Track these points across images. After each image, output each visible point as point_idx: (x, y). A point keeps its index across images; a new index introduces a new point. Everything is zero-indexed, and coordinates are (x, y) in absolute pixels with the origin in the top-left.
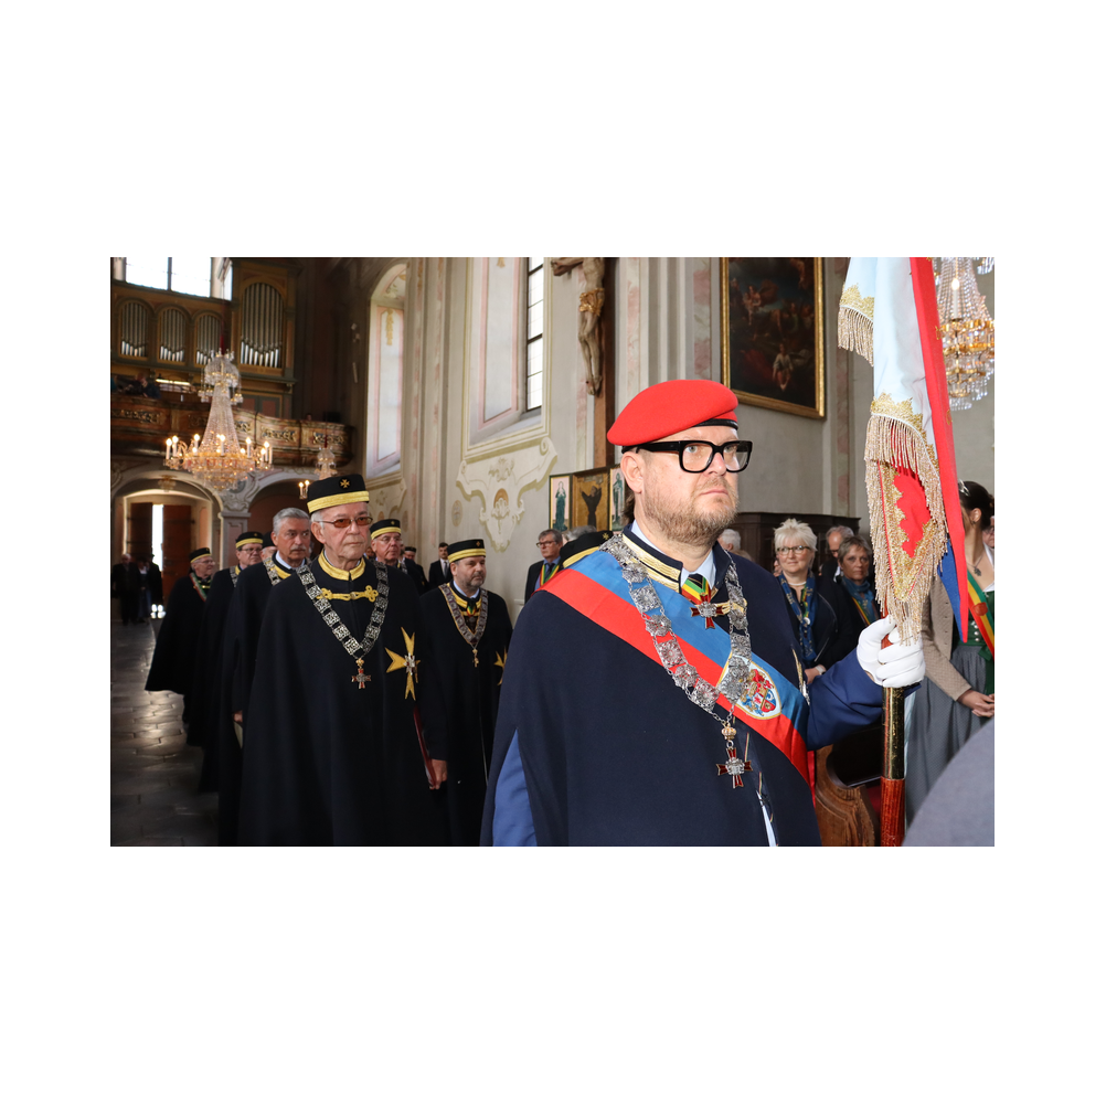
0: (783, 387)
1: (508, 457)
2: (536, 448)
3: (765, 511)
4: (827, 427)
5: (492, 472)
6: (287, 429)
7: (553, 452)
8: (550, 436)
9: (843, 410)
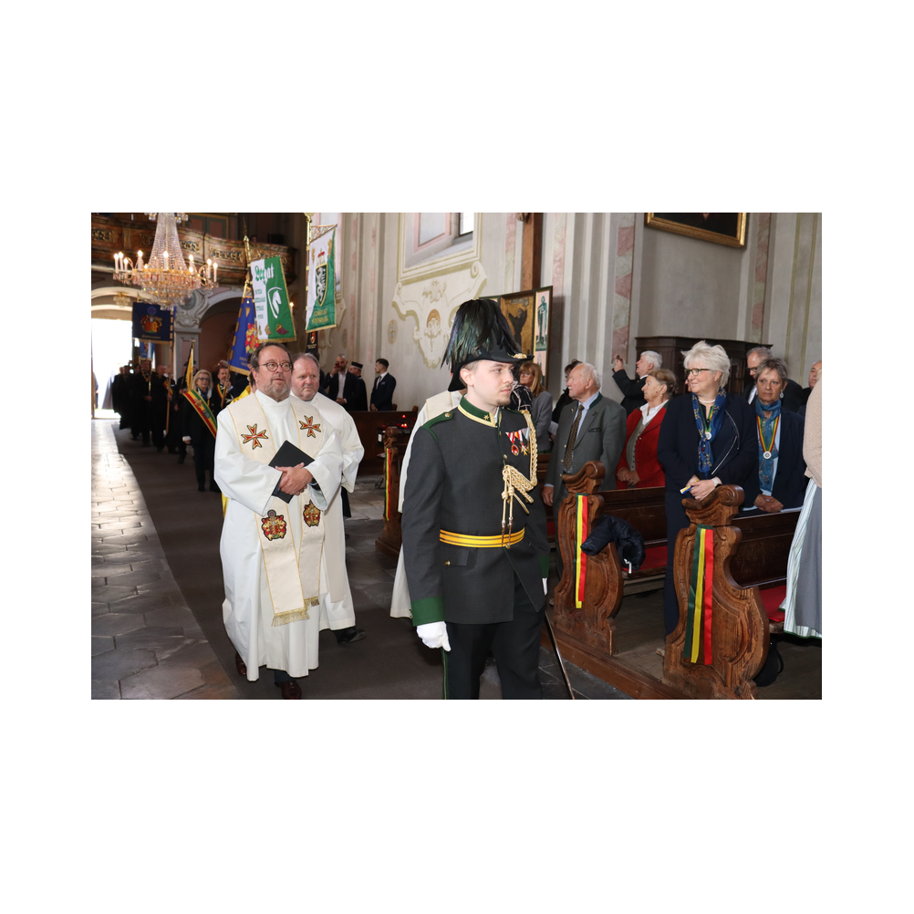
0: (706, 215)
1: (441, 279)
2: (467, 272)
3: (681, 336)
4: (747, 256)
5: (425, 294)
6: (233, 249)
7: (483, 275)
8: (480, 260)
9: (764, 239)
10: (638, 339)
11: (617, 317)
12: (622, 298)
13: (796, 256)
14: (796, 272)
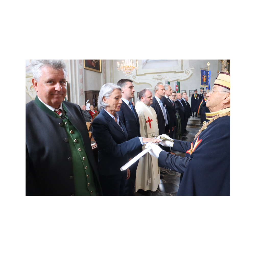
0: (94, 66)
3: (94, 90)
4: (102, 74)
5: (29, 81)
9: (104, 71)
10: (85, 91)
11: (81, 87)
12: (81, 83)
13: (110, 74)
14: (111, 77)
